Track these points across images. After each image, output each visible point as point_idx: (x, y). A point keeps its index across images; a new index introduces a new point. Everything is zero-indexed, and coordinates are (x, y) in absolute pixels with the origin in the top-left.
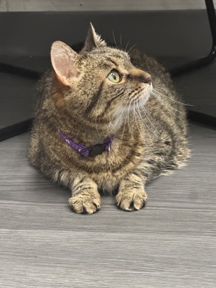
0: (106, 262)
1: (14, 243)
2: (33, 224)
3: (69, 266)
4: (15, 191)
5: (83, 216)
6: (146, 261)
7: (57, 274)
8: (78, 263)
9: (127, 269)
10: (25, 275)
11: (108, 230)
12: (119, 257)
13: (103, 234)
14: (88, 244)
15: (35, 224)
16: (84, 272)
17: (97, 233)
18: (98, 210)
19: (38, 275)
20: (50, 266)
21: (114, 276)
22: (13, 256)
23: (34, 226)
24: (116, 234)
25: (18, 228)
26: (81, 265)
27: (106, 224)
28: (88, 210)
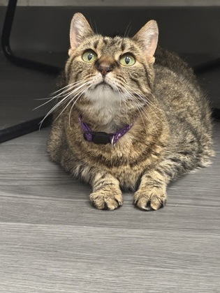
0: (127, 258)
1: (34, 238)
2: (52, 219)
3: (90, 261)
4: (35, 186)
5: (104, 212)
6: (169, 258)
7: (78, 269)
8: (99, 258)
9: (149, 266)
10: (46, 270)
11: (129, 227)
12: (140, 254)
13: (124, 230)
14: (110, 240)
15: (55, 219)
16: (105, 267)
17: (119, 230)
18: (119, 206)
19: (58, 269)
20: (71, 261)
21: (136, 272)
22: (33, 250)
23: (54, 220)
24: (137, 231)
25: (38, 222)
26: (102, 261)
27: (127, 220)
28: (109, 206)
